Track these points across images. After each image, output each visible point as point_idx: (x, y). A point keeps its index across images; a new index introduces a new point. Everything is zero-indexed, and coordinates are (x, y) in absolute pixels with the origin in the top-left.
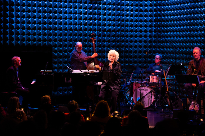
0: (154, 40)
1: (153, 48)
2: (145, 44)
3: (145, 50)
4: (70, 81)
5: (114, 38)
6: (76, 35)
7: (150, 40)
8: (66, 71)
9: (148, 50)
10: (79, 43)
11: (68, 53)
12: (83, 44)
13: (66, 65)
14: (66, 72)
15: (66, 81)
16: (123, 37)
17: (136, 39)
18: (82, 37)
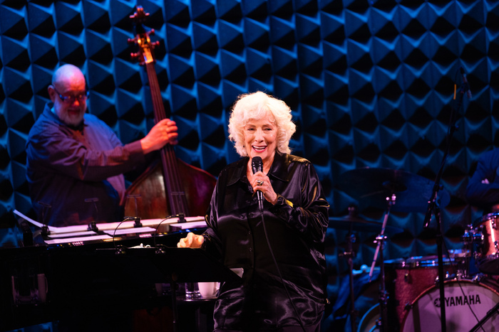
0: (490, 14)
1: (489, 61)
2: (442, 42)
3: (444, 72)
4: (41, 291)
5: (262, 21)
6: (46, 28)
7: (465, 16)
8: (13, 236)
9: (462, 71)
10: (70, 74)
11: (11, 134)
12: (91, 76)
13: (8, 204)
14: (9, 243)
15: (15, 293)
16: (314, 15)
17: (389, 17)
18: (81, 40)
